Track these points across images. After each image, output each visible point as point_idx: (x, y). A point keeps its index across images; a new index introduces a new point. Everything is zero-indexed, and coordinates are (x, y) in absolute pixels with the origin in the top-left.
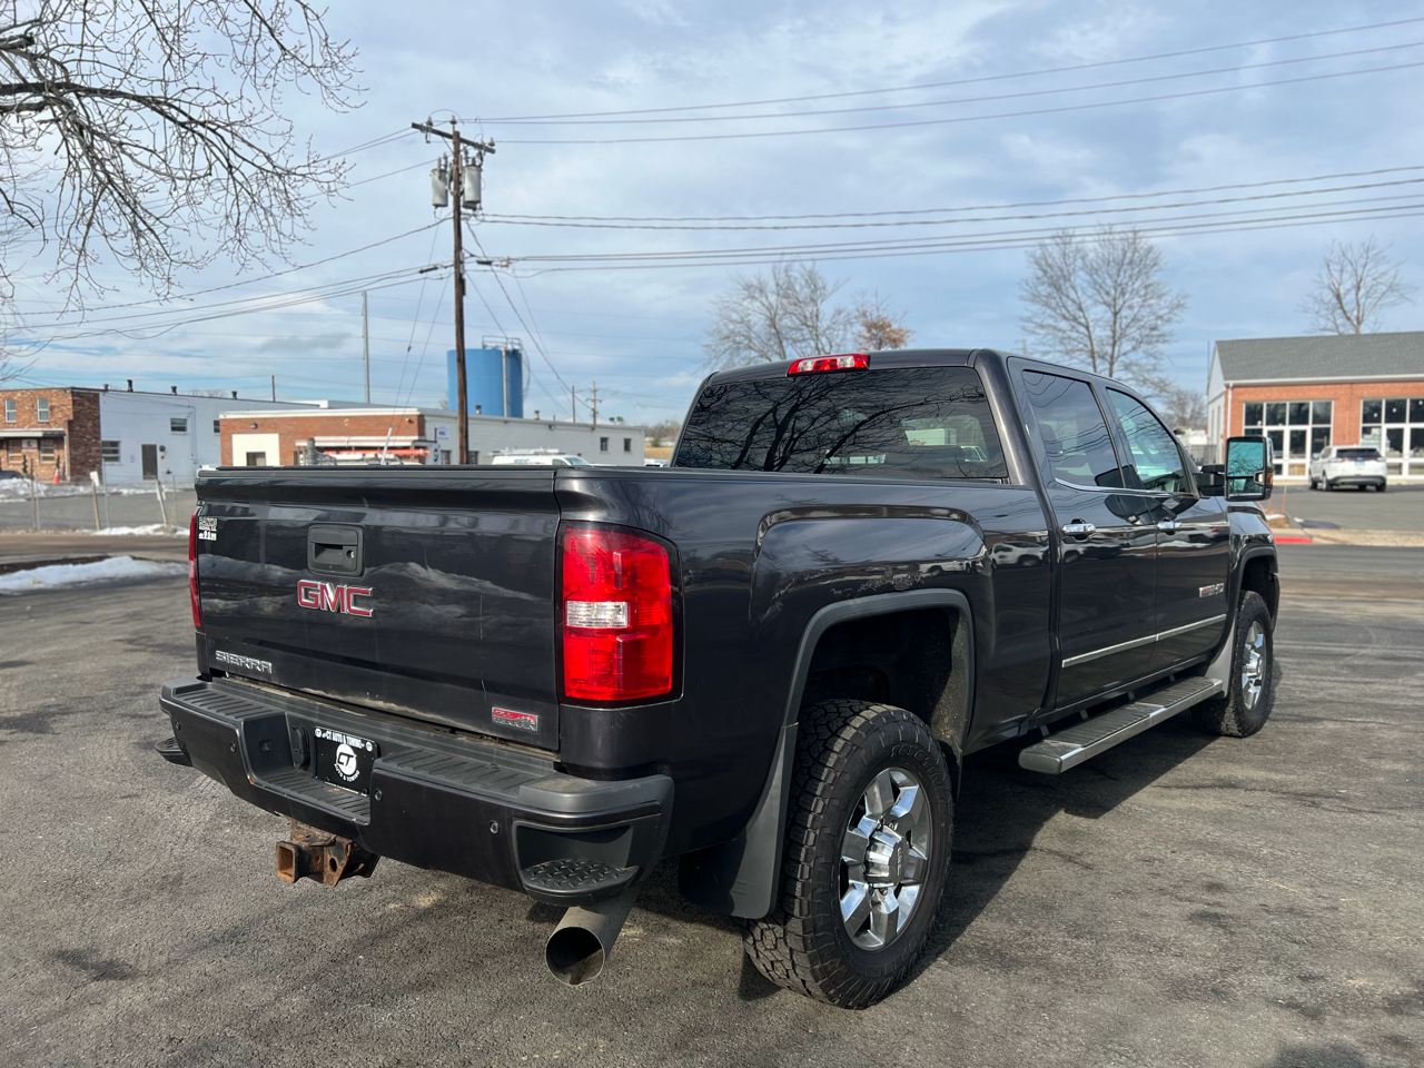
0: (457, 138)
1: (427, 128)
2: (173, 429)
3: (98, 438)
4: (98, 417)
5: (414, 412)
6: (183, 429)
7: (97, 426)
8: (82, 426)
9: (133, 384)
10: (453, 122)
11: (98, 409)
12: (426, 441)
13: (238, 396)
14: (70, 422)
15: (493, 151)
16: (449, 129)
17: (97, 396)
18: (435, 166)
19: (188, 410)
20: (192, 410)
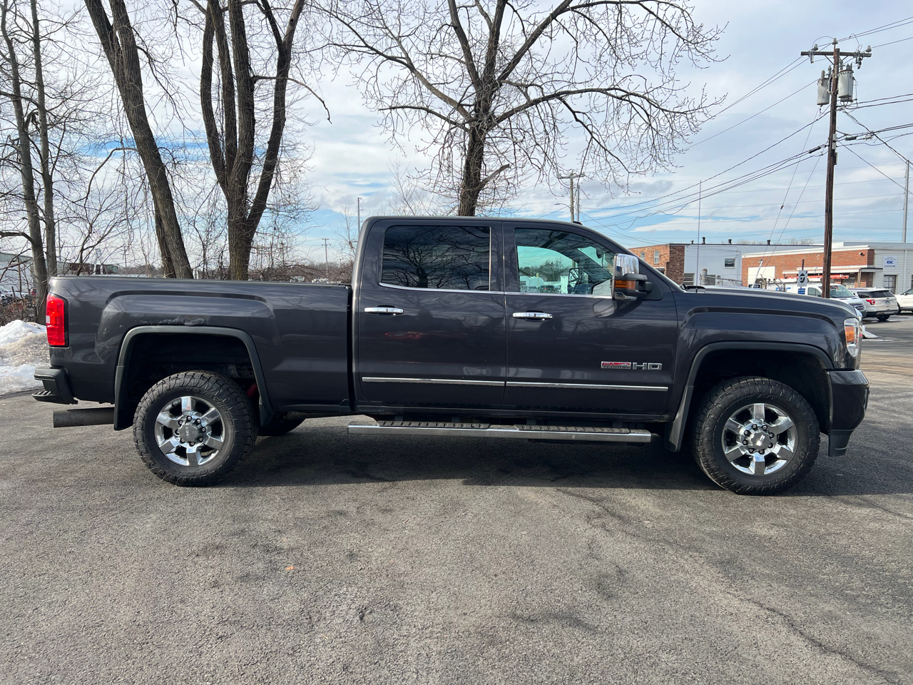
0: (837, 53)
1: (815, 52)
2: (726, 265)
3: (683, 272)
4: (683, 260)
5: (866, 247)
6: (733, 265)
7: (682, 265)
8: (674, 266)
9: (706, 240)
10: (835, 43)
11: (684, 255)
12: (875, 268)
13: (771, 243)
14: (667, 263)
15: (869, 56)
16: (831, 49)
17: (683, 248)
18: (820, 77)
19: (736, 253)
20: (739, 253)
